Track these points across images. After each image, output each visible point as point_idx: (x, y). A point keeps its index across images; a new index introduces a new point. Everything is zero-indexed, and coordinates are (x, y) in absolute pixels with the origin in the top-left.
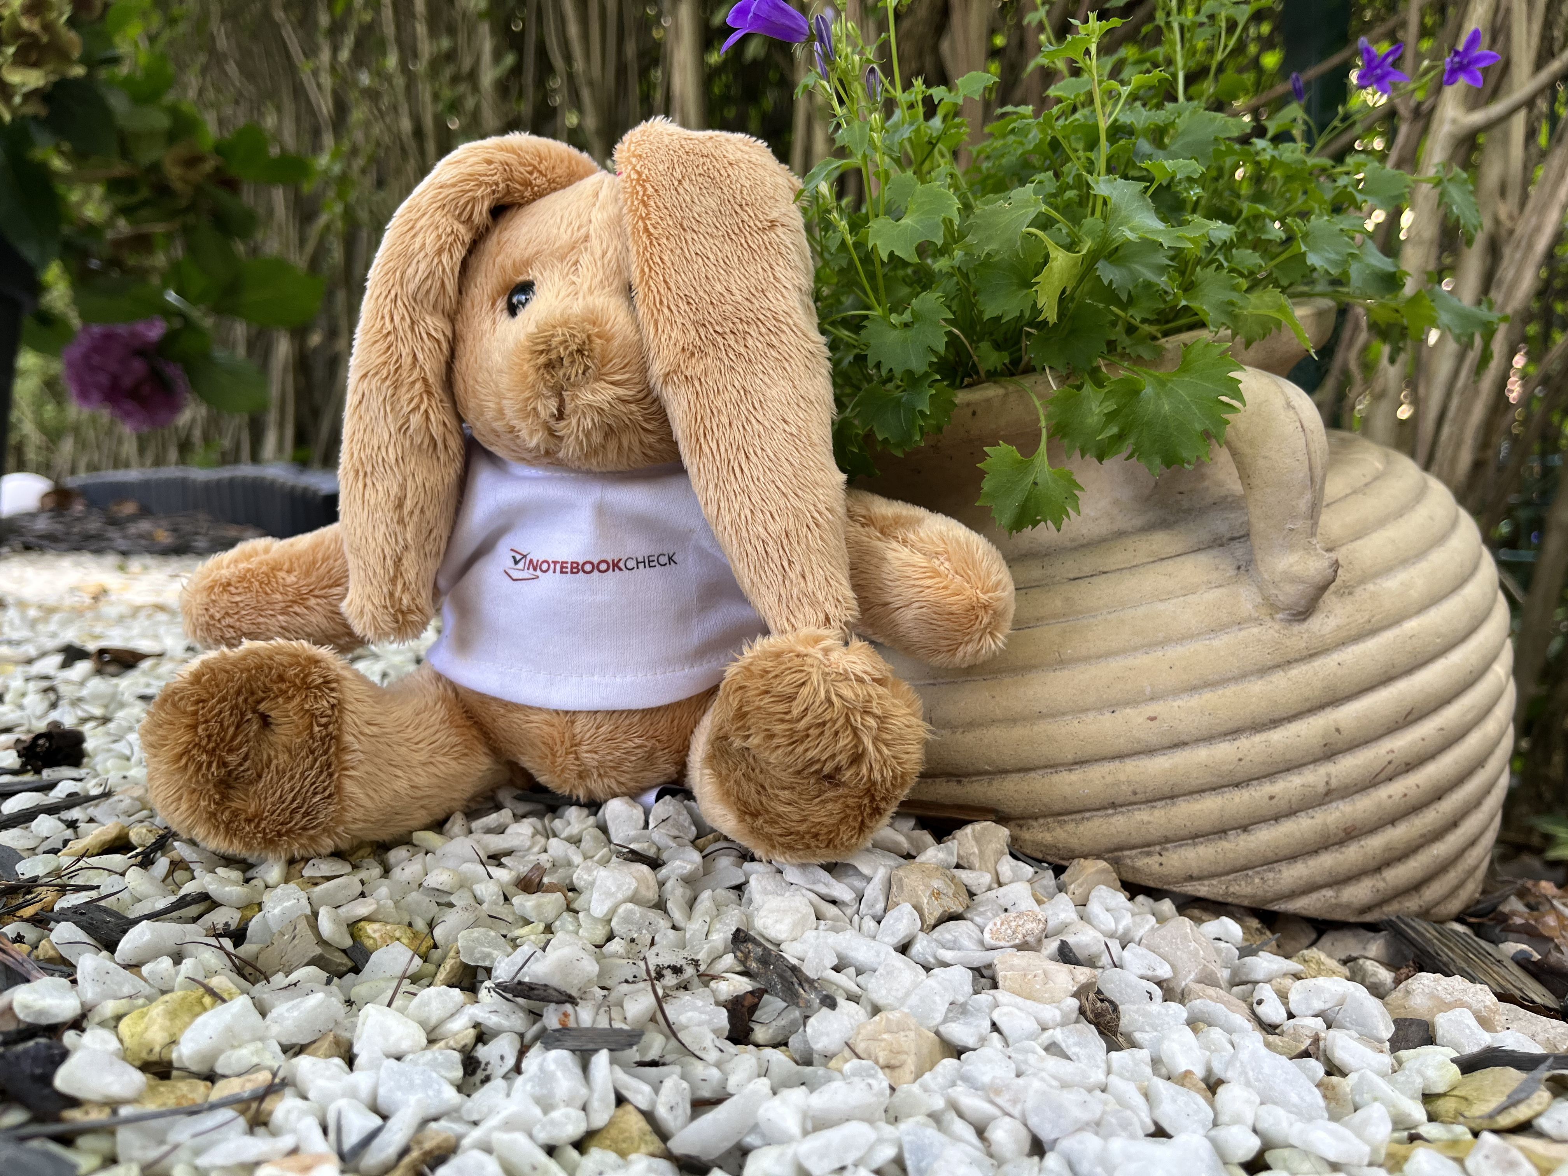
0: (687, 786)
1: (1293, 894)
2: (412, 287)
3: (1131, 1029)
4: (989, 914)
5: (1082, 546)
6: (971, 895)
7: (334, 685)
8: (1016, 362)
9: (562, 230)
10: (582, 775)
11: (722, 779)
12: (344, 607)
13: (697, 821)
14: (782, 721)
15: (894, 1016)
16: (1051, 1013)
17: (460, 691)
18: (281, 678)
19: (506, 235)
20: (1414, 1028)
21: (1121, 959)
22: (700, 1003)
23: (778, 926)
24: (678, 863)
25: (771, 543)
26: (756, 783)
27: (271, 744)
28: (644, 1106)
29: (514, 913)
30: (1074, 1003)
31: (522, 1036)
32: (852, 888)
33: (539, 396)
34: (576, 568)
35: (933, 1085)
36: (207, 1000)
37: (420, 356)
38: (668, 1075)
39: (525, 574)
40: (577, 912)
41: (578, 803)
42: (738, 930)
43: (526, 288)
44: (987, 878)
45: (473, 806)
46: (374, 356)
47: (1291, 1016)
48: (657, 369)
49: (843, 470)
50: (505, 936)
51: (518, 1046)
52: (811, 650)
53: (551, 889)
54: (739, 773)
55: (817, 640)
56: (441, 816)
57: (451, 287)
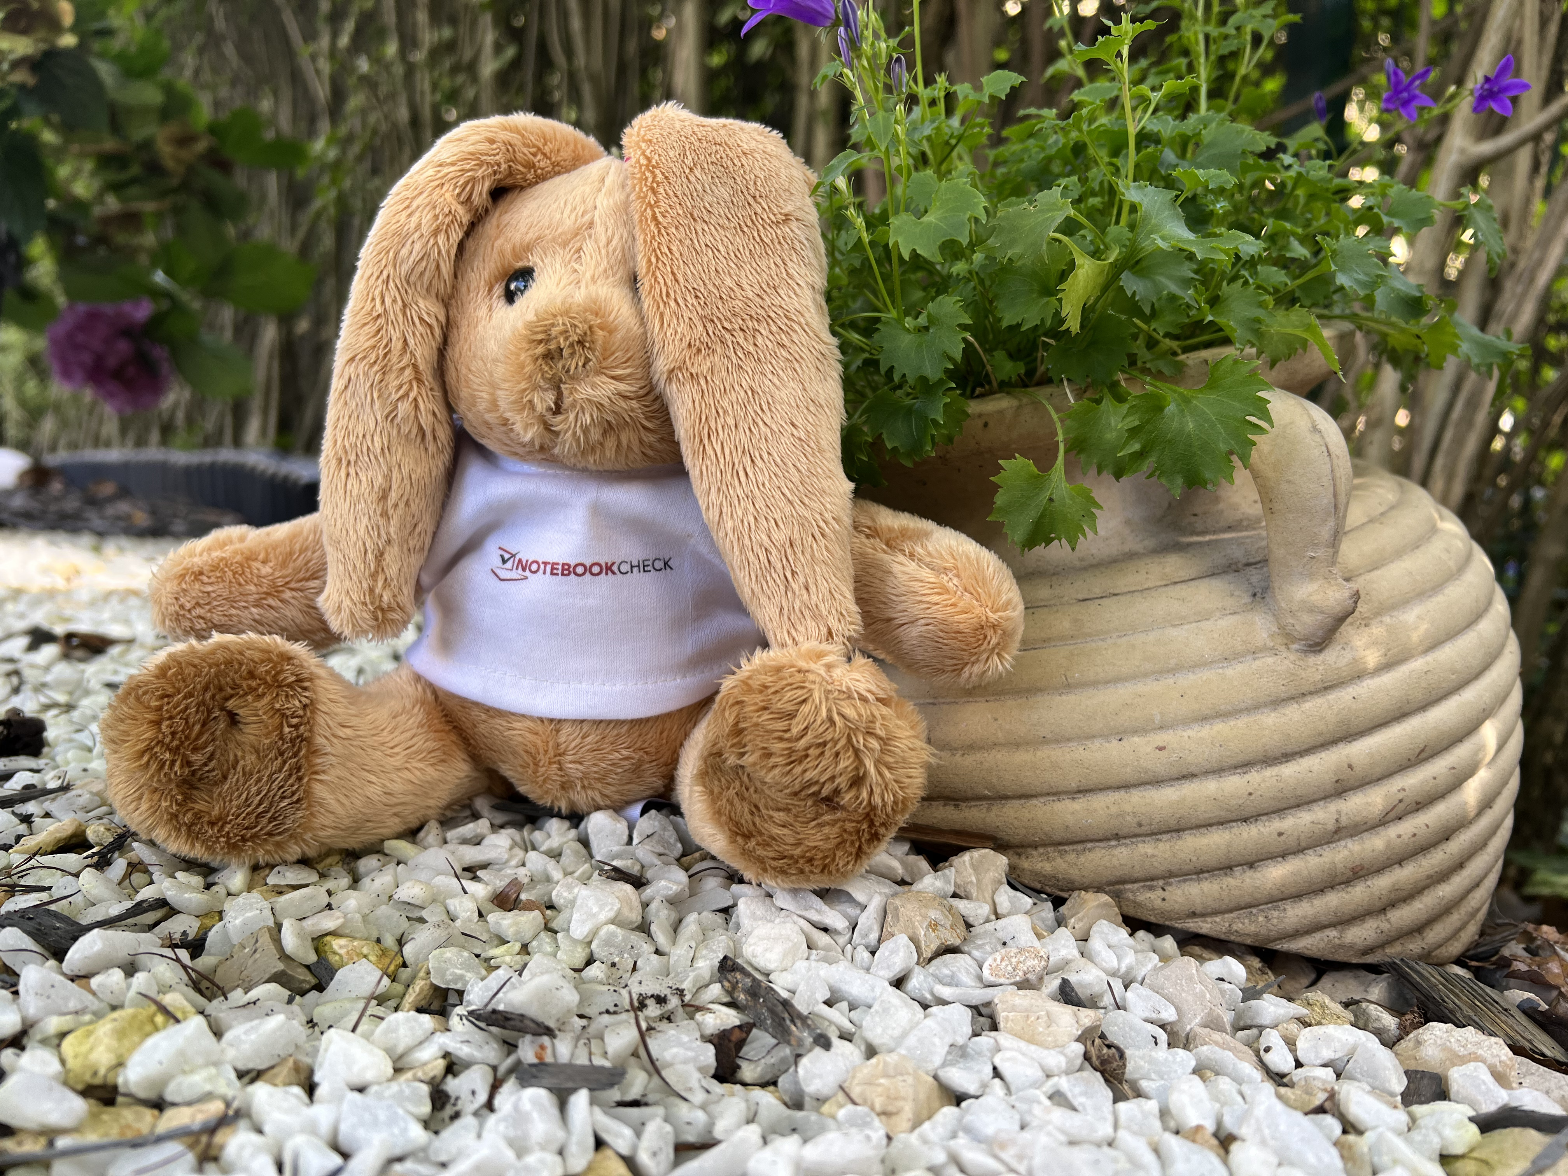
0: (674, 800)
1: (1296, 934)
2: (405, 268)
3: (1136, 1076)
4: (988, 948)
5: (1093, 565)
6: (969, 926)
7: (306, 684)
8: (1030, 372)
9: (565, 215)
10: (565, 786)
11: (713, 797)
12: (321, 601)
13: (684, 838)
14: (781, 739)
15: (891, 1059)
16: (1055, 1060)
17: (440, 694)
18: (251, 675)
19: (506, 218)
20: (1425, 1081)
21: (1124, 999)
22: (685, 1039)
23: (768, 955)
24: (663, 883)
25: (774, 551)
26: (750, 803)
27: (239, 744)
28: (625, 1151)
29: (489, 931)
30: (1079, 1048)
31: (495, 1068)
32: (846, 916)
33: (536, 387)
34: (567, 570)
35: (932, 1136)
36: (159, 1019)
37: (411, 342)
38: (653, 1117)
39: (513, 575)
40: (556, 932)
41: (559, 815)
42: (725, 958)
43: (525, 274)
44: (985, 909)
45: (449, 814)
46: (362, 339)
47: (1299, 1064)
48: (661, 365)
49: (850, 478)
50: (478, 956)
51: (490, 1079)
52: (813, 666)
53: (529, 906)
54: (732, 792)
55: (820, 655)
56: (415, 824)
57: (446, 269)
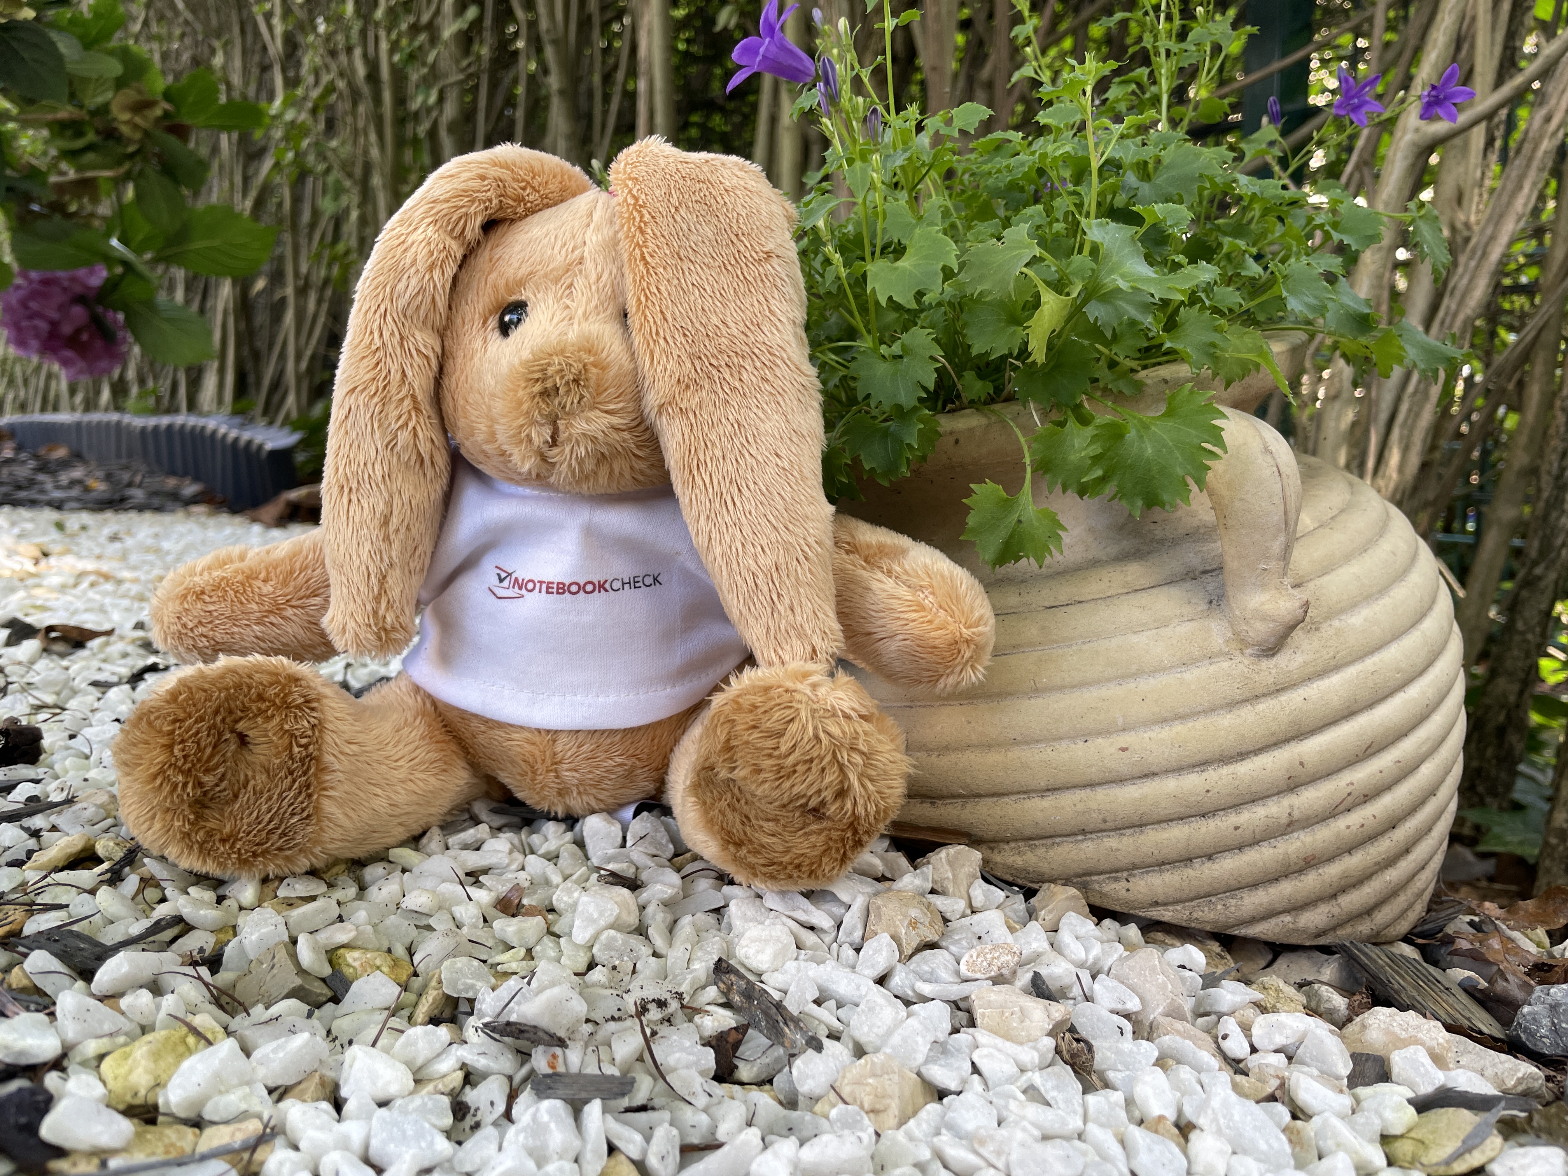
0: (664, 802)
1: (1253, 920)
2: (402, 302)
3: (1104, 1067)
4: (964, 943)
5: (1058, 573)
6: (946, 921)
7: (314, 705)
8: (998, 390)
9: (556, 251)
10: (562, 793)
11: (706, 807)
12: (325, 621)
13: (675, 838)
14: (770, 756)
15: (877, 1059)
16: (1029, 1056)
17: (439, 705)
18: (261, 698)
19: (498, 252)
20: (1370, 1063)
21: (1091, 989)
22: (687, 1044)
23: (760, 957)
24: (659, 887)
25: (761, 576)
26: (741, 814)
27: (249, 764)
28: (636, 1156)
29: (494, 937)
30: (1050, 1042)
31: (510, 1078)
32: (831, 915)
33: (533, 423)
34: (562, 589)
35: (918, 1133)
36: (191, 1040)
37: (409, 373)
38: (660, 1123)
39: (510, 593)
40: (559, 937)
41: (556, 819)
42: (720, 960)
43: (519, 307)
44: (961, 905)
45: (449, 819)
46: (362, 372)
47: (1254, 1050)
48: (652, 400)
49: (831, 500)
50: (484, 962)
51: (507, 1090)
52: (799, 686)
53: (532, 912)
54: (723, 804)
55: (805, 675)
56: (418, 831)
57: (442, 303)
